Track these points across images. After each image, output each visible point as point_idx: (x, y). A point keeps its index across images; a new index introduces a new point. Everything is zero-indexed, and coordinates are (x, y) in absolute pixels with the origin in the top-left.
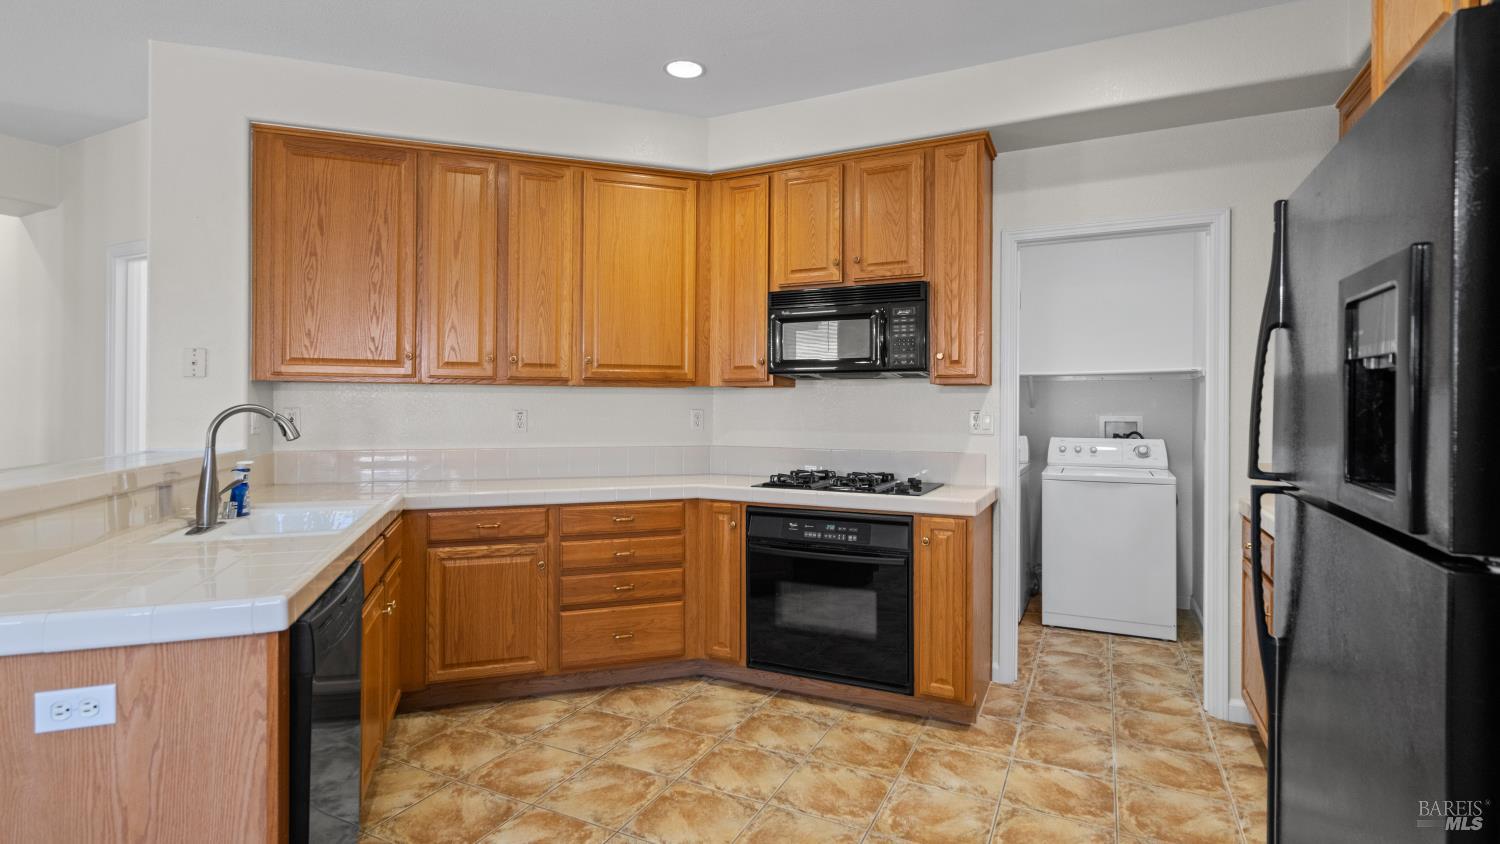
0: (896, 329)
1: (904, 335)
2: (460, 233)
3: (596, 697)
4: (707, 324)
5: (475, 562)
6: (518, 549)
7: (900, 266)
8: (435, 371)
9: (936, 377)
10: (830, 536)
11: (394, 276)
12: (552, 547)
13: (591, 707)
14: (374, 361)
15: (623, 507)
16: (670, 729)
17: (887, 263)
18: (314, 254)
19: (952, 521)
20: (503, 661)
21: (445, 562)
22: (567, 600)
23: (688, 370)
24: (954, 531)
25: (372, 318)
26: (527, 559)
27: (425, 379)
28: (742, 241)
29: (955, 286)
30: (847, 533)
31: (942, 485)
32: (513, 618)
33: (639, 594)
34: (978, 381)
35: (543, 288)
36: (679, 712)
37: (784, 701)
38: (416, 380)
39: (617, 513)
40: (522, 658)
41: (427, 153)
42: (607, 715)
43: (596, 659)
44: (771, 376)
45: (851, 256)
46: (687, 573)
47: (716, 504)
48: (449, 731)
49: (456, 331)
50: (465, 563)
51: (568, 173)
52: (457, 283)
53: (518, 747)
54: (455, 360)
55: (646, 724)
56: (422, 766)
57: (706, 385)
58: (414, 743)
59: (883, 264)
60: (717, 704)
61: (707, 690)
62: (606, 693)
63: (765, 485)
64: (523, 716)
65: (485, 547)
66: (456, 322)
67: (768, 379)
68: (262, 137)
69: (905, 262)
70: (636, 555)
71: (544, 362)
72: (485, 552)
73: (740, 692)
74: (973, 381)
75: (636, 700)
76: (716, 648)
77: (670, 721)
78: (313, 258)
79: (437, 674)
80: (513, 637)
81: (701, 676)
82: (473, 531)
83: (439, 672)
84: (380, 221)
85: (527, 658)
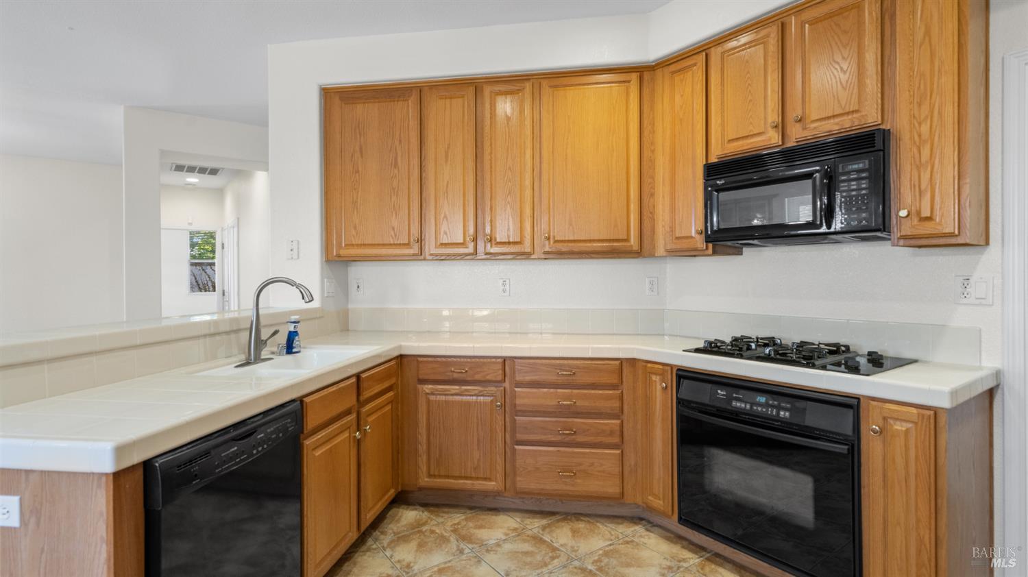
0: (844, 187)
1: (854, 193)
2: (449, 145)
3: (544, 522)
4: (652, 200)
5: (451, 398)
6: (481, 391)
7: (850, 117)
8: (434, 251)
9: (899, 239)
10: (760, 409)
11: (406, 181)
12: (508, 390)
13: (536, 531)
14: (394, 244)
15: (566, 362)
16: (591, 571)
17: (834, 116)
18: (357, 172)
19: (914, 410)
20: (471, 478)
21: (428, 396)
22: (519, 436)
23: (634, 242)
24: (916, 423)
25: (392, 213)
26: (489, 399)
27: (428, 257)
28: (681, 120)
29: (925, 129)
30: (779, 408)
31: (915, 361)
32: (478, 445)
33: (580, 439)
34: (960, 240)
35: (510, 181)
36: (606, 554)
37: (713, 566)
38: (422, 257)
39: (561, 367)
40: (485, 479)
41: (426, 88)
42: (545, 541)
43: (543, 489)
44: (710, 245)
45: (791, 115)
46: (625, 425)
47: (649, 365)
48: (424, 529)
49: (447, 220)
50: (443, 398)
51: (528, 85)
52: (448, 182)
53: (464, 557)
54: (446, 242)
55: (573, 560)
56: (391, 556)
57: (652, 255)
58: (399, 533)
59: (829, 118)
60: (645, 554)
61: (641, 536)
62: (554, 518)
63: (697, 350)
64: (481, 527)
65: (457, 387)
66: (447, 213)
67: (707, 248)
68: (328, 94)
69: (857, 111)
70: (577, 404)
71: (511, 240)
72: (457, 391)
73: (672, 545)
74: (953, 241)
75: (575, 532)
76: (650, 498)
77: (595, 562)
78: (357, 174)
79: (424, 481)
80: (479, 460)
81: (641, 519)
82: (448, 374)
83: (426, 479)
84: (397, 143)
85: (490, 479)
